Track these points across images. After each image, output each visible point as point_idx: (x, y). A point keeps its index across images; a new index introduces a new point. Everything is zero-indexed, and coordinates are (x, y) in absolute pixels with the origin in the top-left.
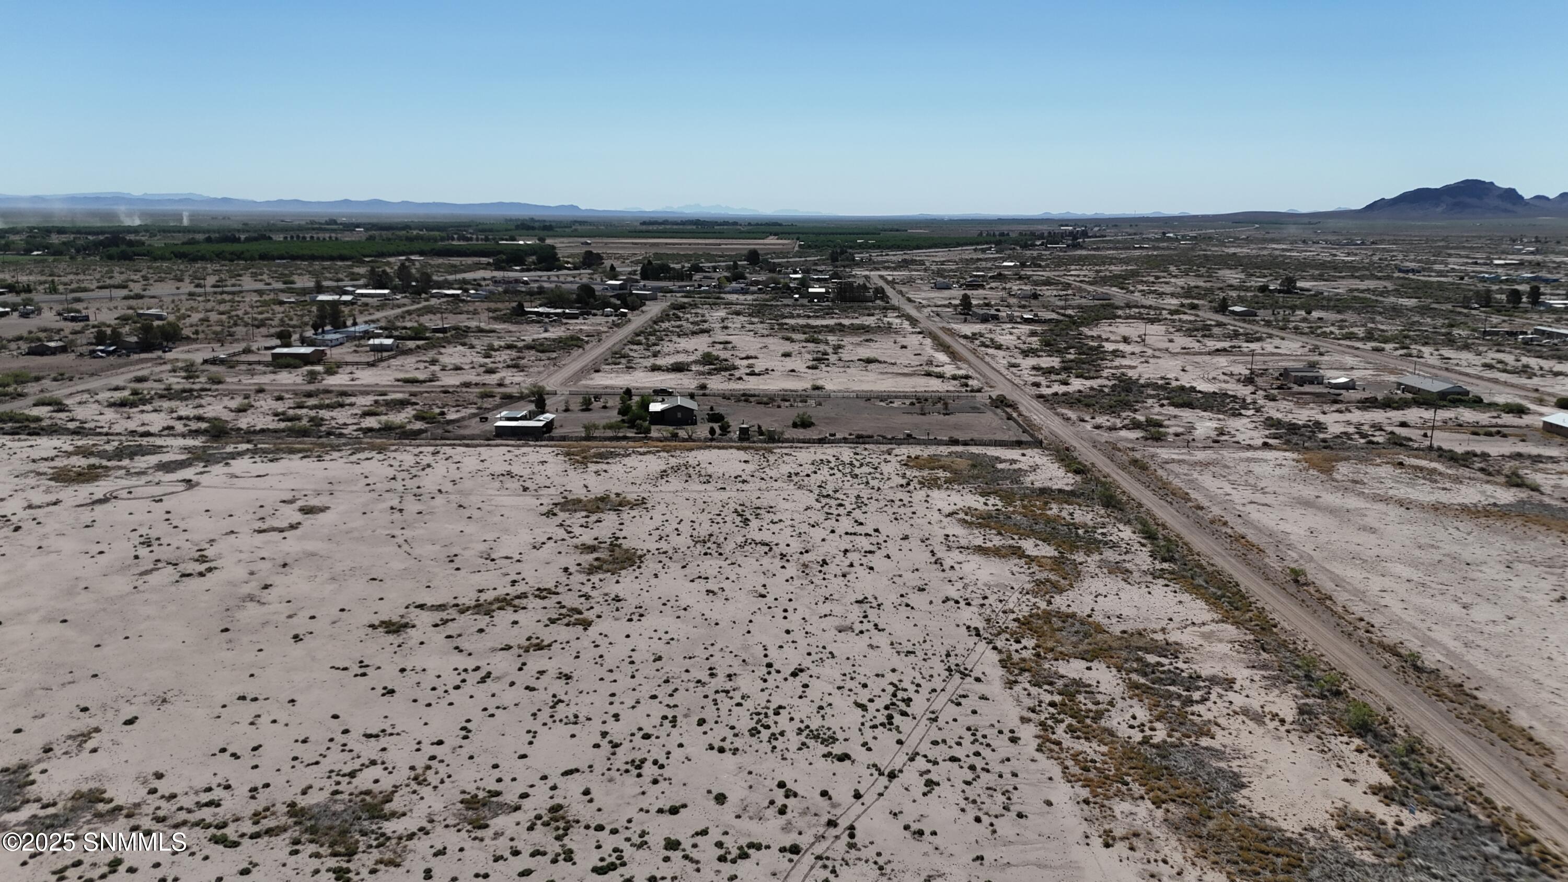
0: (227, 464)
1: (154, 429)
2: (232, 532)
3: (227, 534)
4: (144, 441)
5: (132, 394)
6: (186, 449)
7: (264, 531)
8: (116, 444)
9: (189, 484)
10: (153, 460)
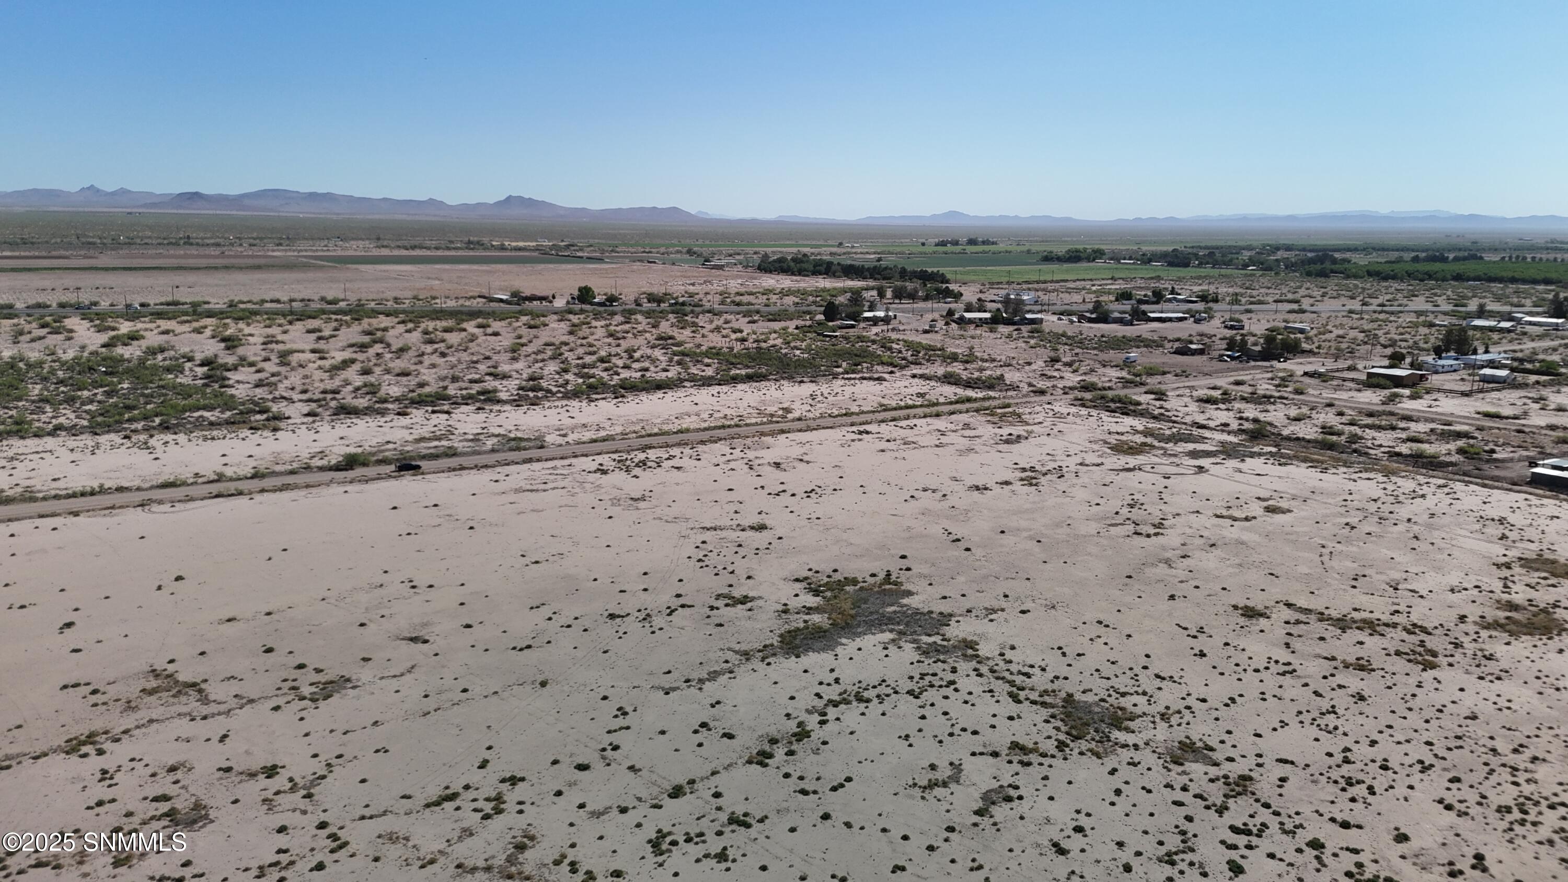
0: (1243, 461)
1: (1212, 424)
2: (1198, 512)
3: (1193, 512)
4: (1196, 432)
5: (1222, 394)
6: (1223, 443)
7: (1222, 517)
8: (1174, 430)
9: (1201, 469)
10: (1191, 446)
